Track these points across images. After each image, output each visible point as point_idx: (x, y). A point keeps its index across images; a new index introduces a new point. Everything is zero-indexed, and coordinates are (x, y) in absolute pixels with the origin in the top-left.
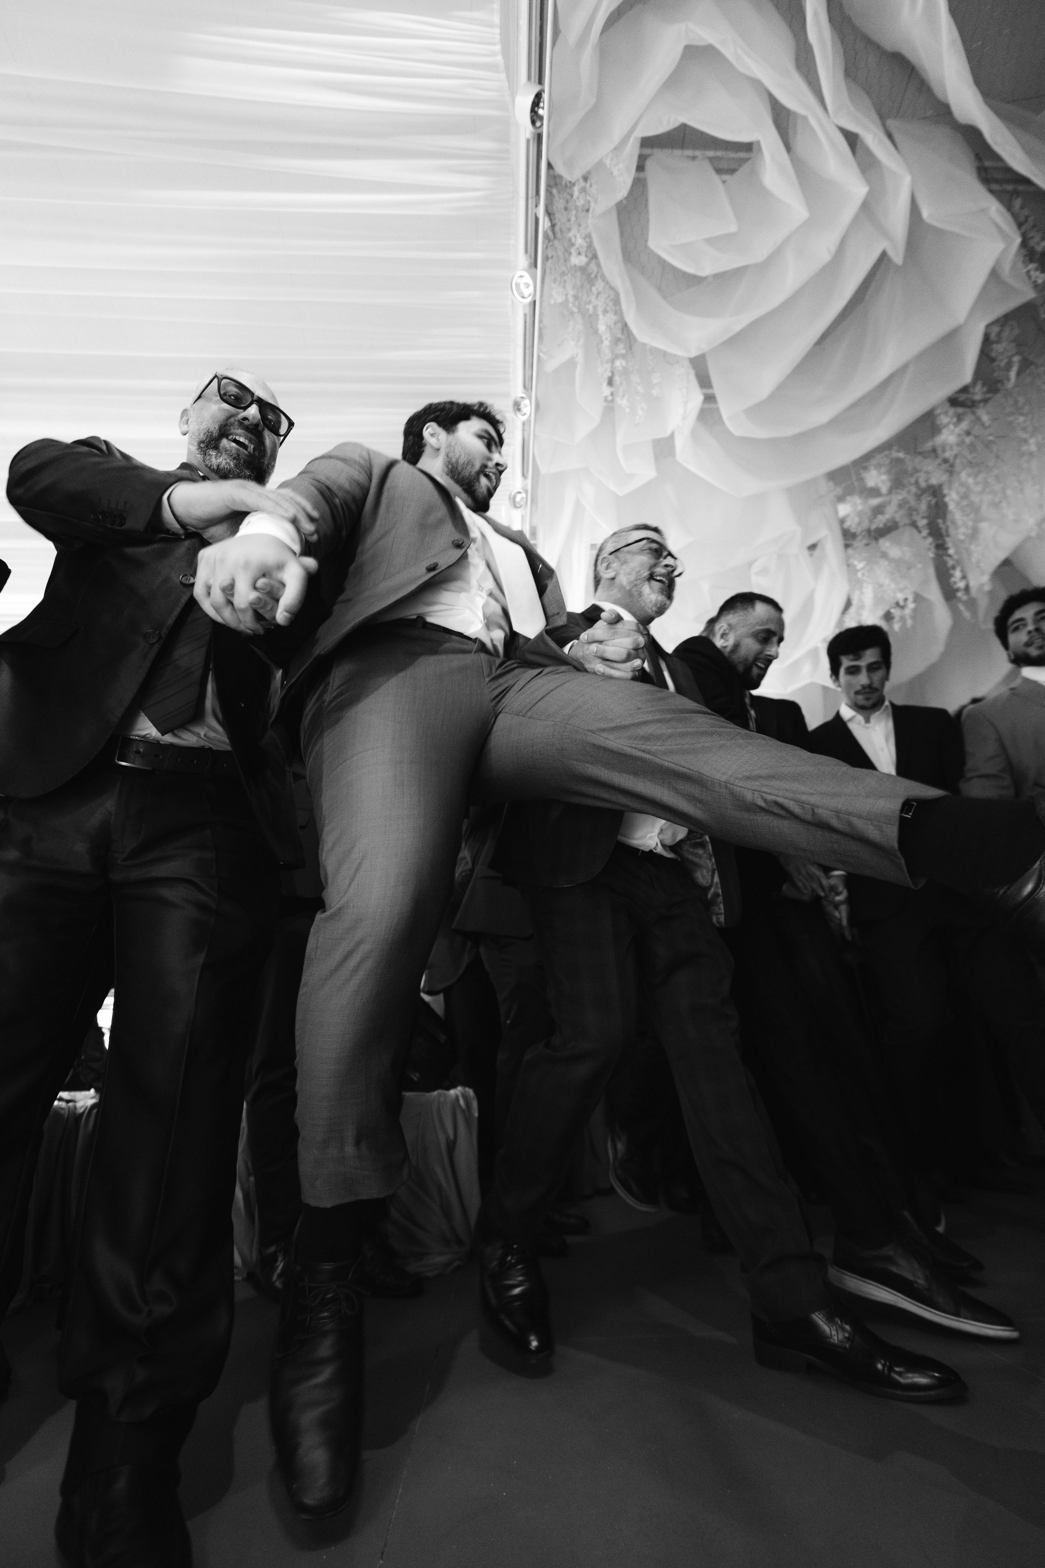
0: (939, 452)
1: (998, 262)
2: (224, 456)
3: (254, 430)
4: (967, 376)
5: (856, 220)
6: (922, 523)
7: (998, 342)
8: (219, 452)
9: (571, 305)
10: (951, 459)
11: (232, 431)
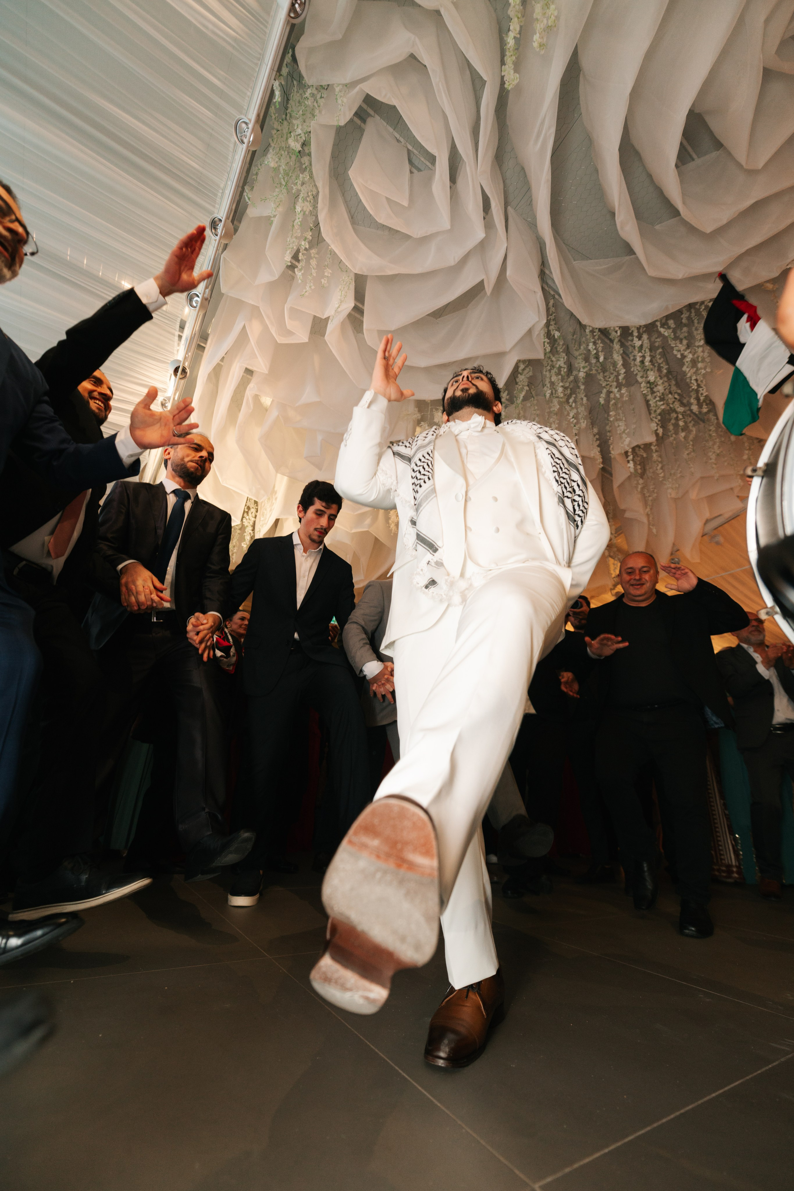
1: (533, 326)
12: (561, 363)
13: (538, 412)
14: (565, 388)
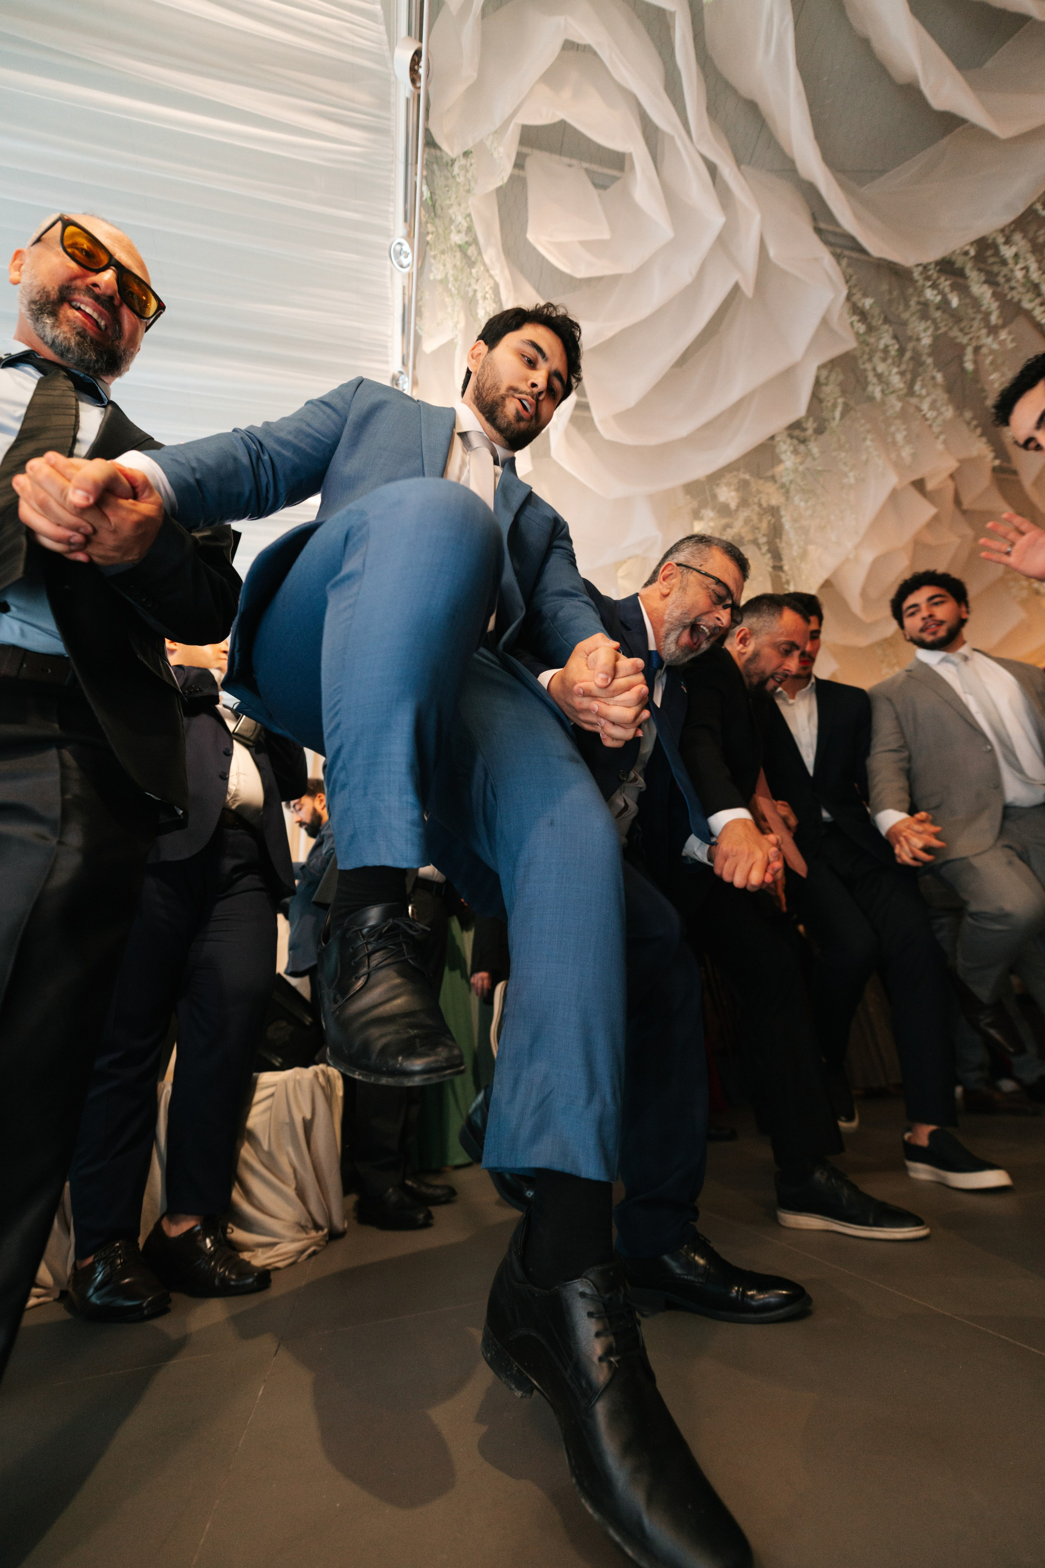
0: (778, 478)
1: (828, 311)
2: (65, 328)
3: (105, 302)
4: (800, 409)
5: (712, 249)
6: (762, 540)
7: (826, 384)
8: (57, 320)
9: (450, 286)
10: (787, 483)
11: (76, 296)
12: (886, 339)
13: (868, 426)
14: (902, 374)
